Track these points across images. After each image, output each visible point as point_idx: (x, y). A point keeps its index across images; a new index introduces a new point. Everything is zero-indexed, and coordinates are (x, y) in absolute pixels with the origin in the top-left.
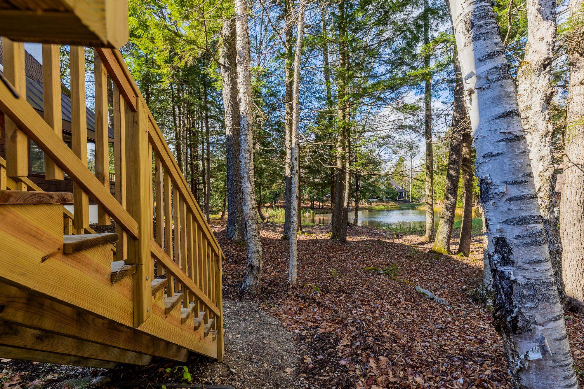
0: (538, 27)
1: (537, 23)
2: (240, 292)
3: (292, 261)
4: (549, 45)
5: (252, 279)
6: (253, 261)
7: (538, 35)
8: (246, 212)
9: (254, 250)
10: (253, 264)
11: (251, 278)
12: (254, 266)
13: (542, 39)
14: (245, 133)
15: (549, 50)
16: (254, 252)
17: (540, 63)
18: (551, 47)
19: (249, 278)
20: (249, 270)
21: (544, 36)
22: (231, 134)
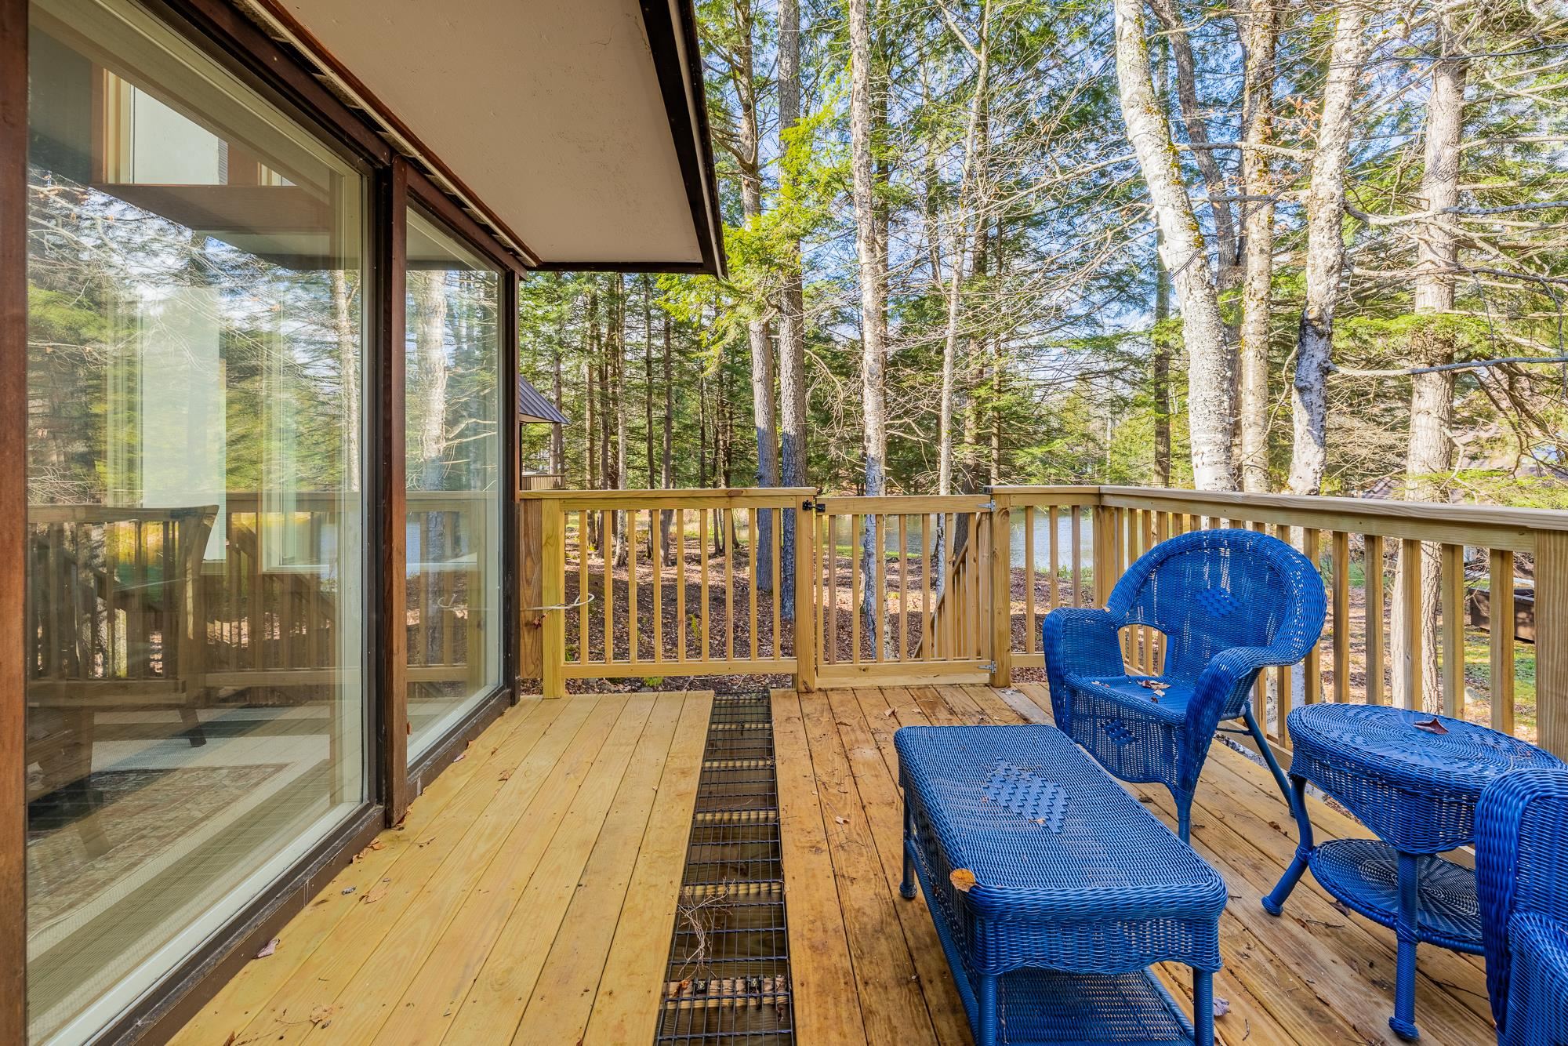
15: (1316, 478)
22: (793, 433)
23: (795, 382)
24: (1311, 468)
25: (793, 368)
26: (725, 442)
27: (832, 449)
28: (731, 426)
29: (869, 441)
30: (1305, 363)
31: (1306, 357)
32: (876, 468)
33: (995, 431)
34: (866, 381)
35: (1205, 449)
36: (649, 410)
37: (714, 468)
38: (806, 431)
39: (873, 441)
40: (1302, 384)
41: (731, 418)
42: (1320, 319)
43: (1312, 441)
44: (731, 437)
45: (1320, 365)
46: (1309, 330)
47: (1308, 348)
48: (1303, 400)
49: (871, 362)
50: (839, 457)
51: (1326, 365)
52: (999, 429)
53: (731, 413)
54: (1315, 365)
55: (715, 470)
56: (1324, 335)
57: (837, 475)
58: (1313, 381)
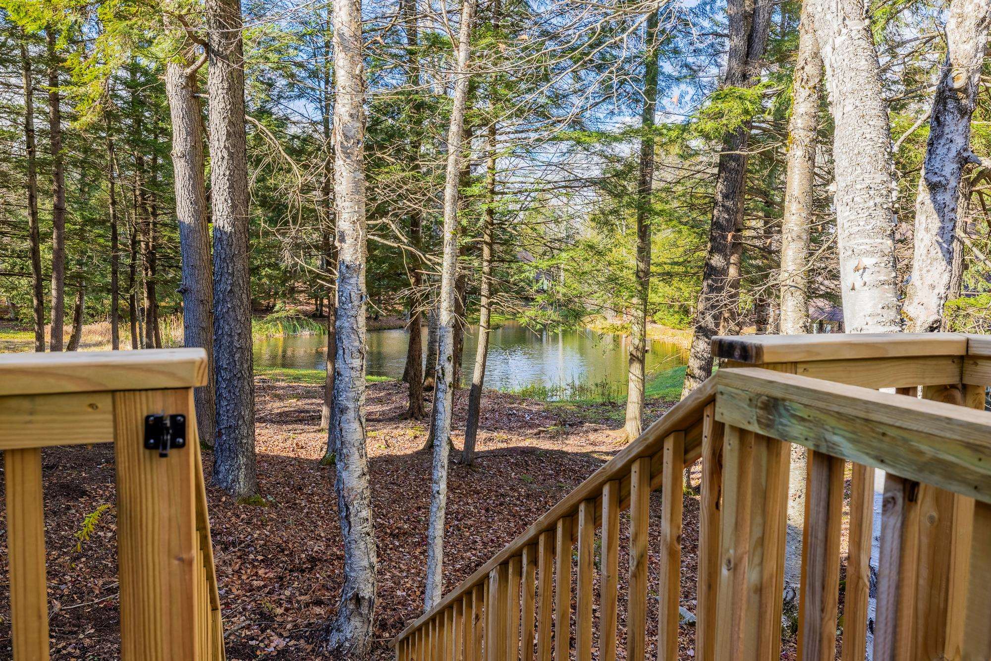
0: (929, 268)
1: (929, 261)
2: (331, 652)
3: (434, 574)
4: (941, 298)
5: (358, 624)
6: (362, 586)
7: (929, 280)
8: (350, 485)
9: (365, 563)
10: (361, 595)
11: (356, 622)
12: (363, 598)
13: (933, 287)
14: (352, 313)
15: (939, 305)
16: (365, 568)
17: (927, 326)
18: (942, 302)
19: (352, 623)
20: (352, 607)
21: (936, 284)
22: (228, 229)
23: (231, 155)
24: (936, 291)
25: (229, 135)
26: (147, 245)
27: (287, 254)
28: (155, 224)
29: (342, 240)
30: (941, 150)
31: (942, 141)
32: (353, 281)
33: (487, 238)
34: (338, 148)
35: (868, 261)
36: (32, 198)
37: (131, 278)
38: (246, 227)
39: (349, 241)
40: (935, 179)
41: (155, 215)
42: (964, 90)
43: (940, 255)
44: (154, 238)
45: (959, 153)
46: (951, 105)
47: (947, 130)
48: (934, 201)
49: (346, 118)
50: (296, 264)
51: (965, 155)
52: (491, 236)
53: (153, 207)
54: (953, 153)
55: (132, 280)
56: (966, 113)
57: (293, 290)
58: (948, 175)
